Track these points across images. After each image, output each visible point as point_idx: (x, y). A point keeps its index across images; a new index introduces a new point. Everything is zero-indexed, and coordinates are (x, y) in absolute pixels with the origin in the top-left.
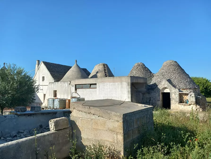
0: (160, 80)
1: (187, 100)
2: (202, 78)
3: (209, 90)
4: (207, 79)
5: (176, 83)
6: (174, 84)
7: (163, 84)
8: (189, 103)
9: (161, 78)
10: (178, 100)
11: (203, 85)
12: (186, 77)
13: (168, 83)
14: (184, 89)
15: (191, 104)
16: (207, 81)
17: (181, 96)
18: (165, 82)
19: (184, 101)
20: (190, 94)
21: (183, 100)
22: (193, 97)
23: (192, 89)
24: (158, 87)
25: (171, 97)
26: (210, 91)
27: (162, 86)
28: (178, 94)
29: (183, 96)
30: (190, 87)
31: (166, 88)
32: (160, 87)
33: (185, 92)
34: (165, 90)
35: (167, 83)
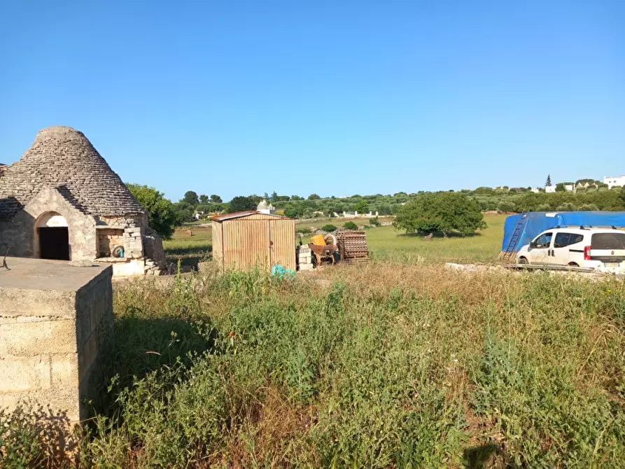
0: (30, 187)
1: (119, 248)
2: (146, 186)
3: (161, 221)
4: (156, 190)
5: (86, 199)
6: (80, 201)
7: (42, 200)
8: (127, 255)
9: (33, 181)
10: (94, 249)
11: (148, 207)
12: (113, 182)
13: (63, 199)
14: (110, 217)
15: (133, 258)
16: (157, 194)
17: (101, 237)
18: (51, 195)
19: (112, 251)
20: (129, 230)
21: (109, 250)
22: (135, 237)
23: (131, 217)
24: (26, 209)
25: (70, 243)
26: (164, 222)
27: (41, 206)
28: (95, 230)
29: (109, 237)
30: (127, 212)
31: (53, 213)
32: (34, 209)
33: (112, 224)
34: (50, 220)
35: (57, 197)
